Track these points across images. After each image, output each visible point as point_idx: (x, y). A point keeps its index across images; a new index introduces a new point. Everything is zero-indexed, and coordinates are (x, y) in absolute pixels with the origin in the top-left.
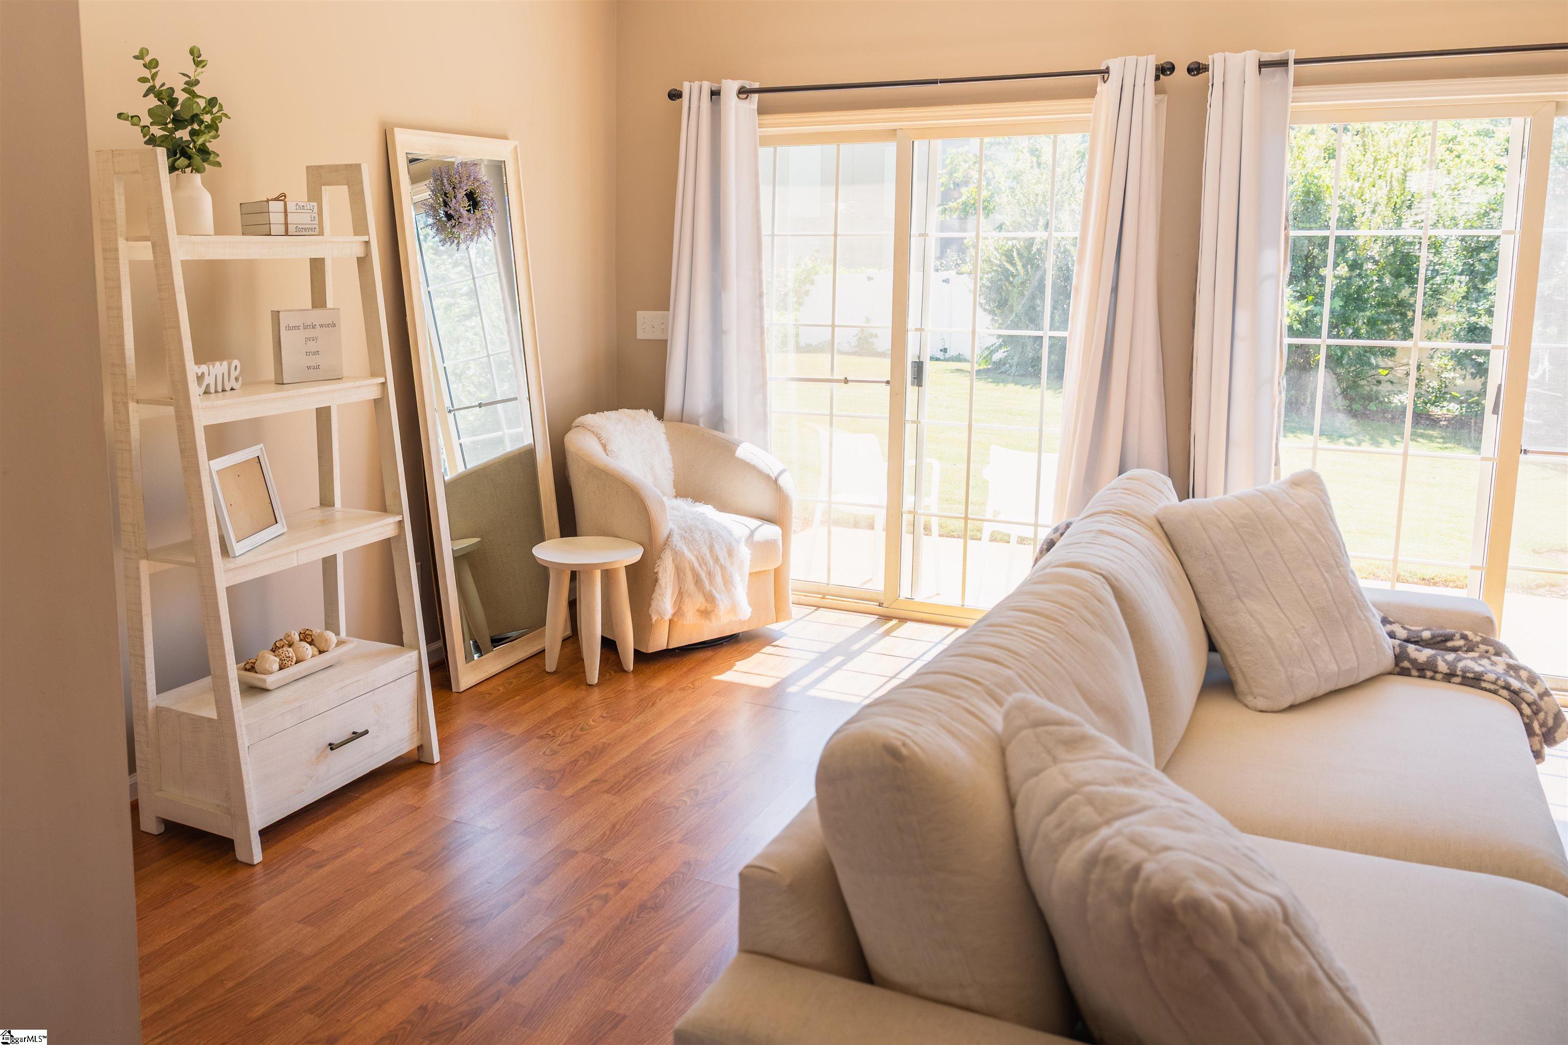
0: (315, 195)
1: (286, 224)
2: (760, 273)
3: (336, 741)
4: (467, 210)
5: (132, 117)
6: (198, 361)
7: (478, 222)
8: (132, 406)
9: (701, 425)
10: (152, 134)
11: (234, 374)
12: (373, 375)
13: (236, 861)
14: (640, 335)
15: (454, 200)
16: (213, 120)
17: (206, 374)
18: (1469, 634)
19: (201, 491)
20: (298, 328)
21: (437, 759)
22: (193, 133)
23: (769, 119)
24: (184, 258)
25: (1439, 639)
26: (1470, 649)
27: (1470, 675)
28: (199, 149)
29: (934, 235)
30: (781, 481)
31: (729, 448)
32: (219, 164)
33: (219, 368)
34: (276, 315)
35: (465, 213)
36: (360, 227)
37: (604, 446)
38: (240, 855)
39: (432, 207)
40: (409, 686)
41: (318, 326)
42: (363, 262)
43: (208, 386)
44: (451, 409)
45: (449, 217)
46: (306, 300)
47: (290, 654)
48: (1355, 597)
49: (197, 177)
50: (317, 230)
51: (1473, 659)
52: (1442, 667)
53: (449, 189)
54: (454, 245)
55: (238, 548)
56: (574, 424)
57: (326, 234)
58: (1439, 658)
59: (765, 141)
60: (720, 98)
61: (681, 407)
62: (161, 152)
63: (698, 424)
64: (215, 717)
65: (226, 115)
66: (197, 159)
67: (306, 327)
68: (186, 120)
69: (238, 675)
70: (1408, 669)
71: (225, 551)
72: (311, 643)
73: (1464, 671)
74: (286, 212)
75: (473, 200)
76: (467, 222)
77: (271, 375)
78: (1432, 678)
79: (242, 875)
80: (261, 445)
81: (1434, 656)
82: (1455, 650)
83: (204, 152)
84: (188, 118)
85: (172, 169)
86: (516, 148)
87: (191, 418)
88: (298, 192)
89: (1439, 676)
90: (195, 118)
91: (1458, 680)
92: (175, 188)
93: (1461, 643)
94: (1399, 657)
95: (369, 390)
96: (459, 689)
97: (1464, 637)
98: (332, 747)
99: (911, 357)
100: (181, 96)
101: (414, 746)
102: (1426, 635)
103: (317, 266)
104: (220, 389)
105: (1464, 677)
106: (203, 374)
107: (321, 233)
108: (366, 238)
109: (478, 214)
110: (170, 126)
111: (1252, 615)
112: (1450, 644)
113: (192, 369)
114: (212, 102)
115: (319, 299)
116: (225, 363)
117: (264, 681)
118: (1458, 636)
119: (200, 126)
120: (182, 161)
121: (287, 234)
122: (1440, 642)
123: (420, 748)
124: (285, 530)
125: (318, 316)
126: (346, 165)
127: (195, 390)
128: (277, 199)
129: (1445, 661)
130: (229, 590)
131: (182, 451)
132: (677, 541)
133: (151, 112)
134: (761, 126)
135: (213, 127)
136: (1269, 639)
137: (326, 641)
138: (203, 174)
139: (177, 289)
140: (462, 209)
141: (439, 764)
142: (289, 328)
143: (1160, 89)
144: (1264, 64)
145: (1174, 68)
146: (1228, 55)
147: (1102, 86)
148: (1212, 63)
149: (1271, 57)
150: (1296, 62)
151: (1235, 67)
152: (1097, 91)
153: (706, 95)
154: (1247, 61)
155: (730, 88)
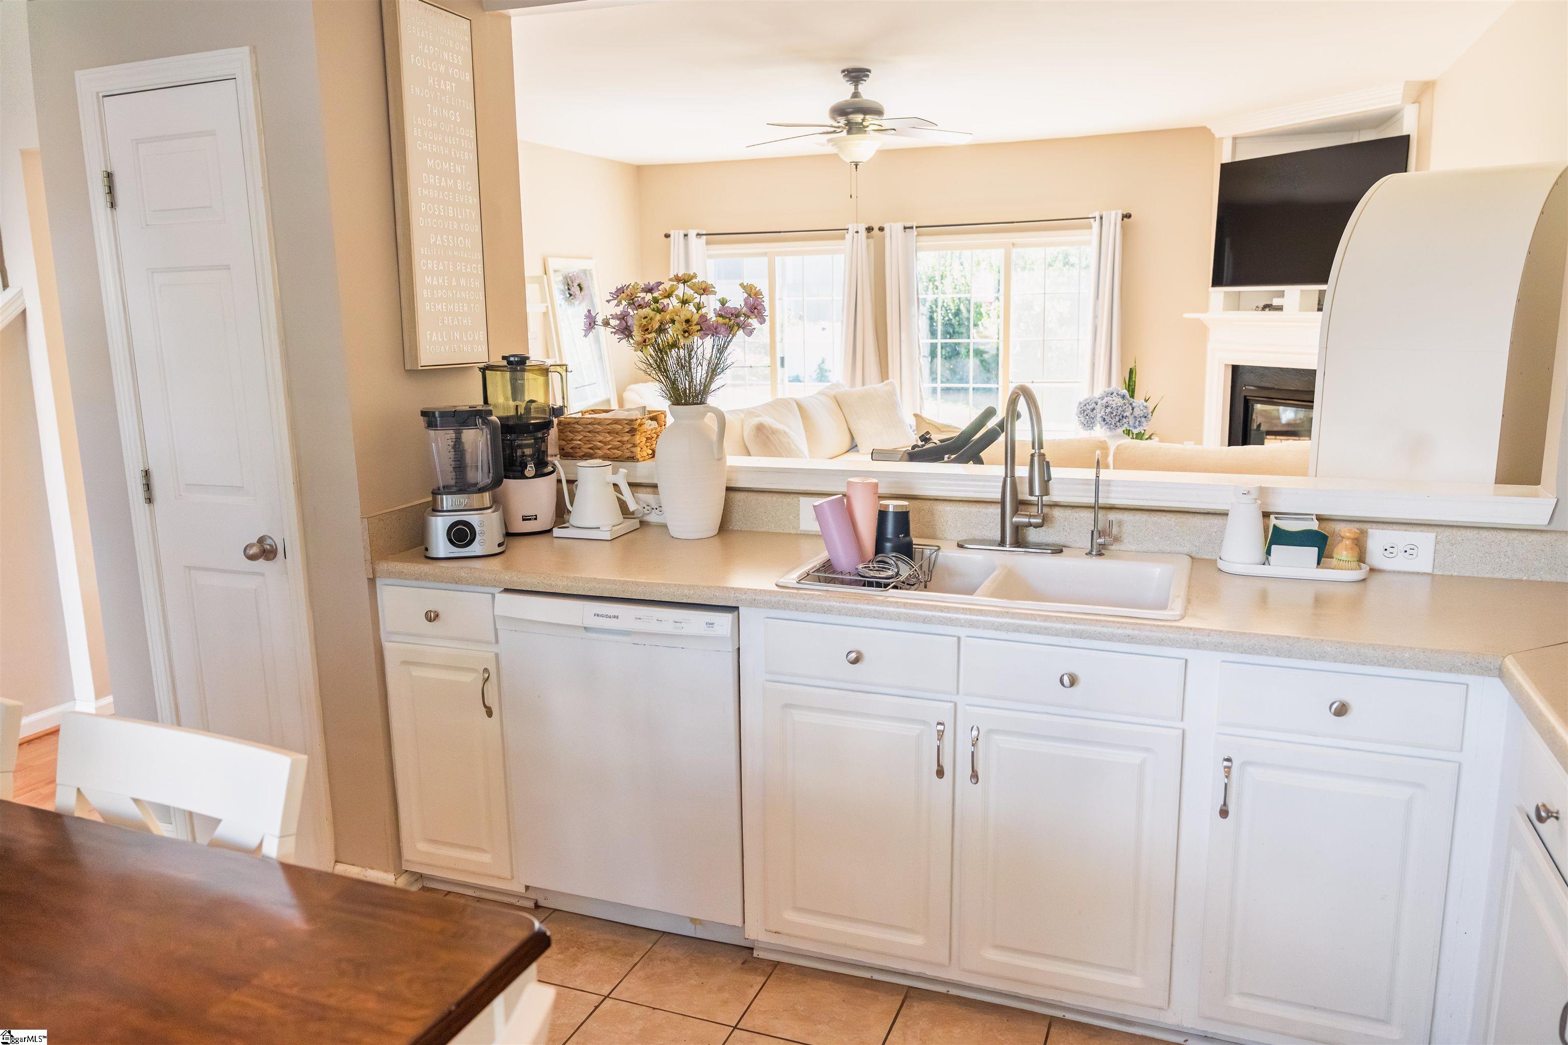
4: (579, 292)
7: (583, 297)
15: (572, 287)
23: (711, 247)
29: (786, 299)
39: (562, 290)
45: (571, 295)
48: (899, 419)
53: (570, 282)
54: (572, 307)
56: (627, 388)
59: (710, 257)
60: (688, 238)
75: (580, 287)
76: (578, 296)
86: (595, 260)
99: (779, 355)
108: (547, 305)
109: (583, 293)
111: (862, 425)
134: (707, 250)
136: (866, 431)
140: (576, 291)
143: (868, 238)
144: (905, 228)
145: (873, 229)
146: (892, 224)
147: (847, 236)
148: (887, 226)
149: (907, 225)
150: (917, 227)
151: (894, 229)
152: (843, 238)
153: (682, 236)
154: (899, 226)
155: (692, 233)
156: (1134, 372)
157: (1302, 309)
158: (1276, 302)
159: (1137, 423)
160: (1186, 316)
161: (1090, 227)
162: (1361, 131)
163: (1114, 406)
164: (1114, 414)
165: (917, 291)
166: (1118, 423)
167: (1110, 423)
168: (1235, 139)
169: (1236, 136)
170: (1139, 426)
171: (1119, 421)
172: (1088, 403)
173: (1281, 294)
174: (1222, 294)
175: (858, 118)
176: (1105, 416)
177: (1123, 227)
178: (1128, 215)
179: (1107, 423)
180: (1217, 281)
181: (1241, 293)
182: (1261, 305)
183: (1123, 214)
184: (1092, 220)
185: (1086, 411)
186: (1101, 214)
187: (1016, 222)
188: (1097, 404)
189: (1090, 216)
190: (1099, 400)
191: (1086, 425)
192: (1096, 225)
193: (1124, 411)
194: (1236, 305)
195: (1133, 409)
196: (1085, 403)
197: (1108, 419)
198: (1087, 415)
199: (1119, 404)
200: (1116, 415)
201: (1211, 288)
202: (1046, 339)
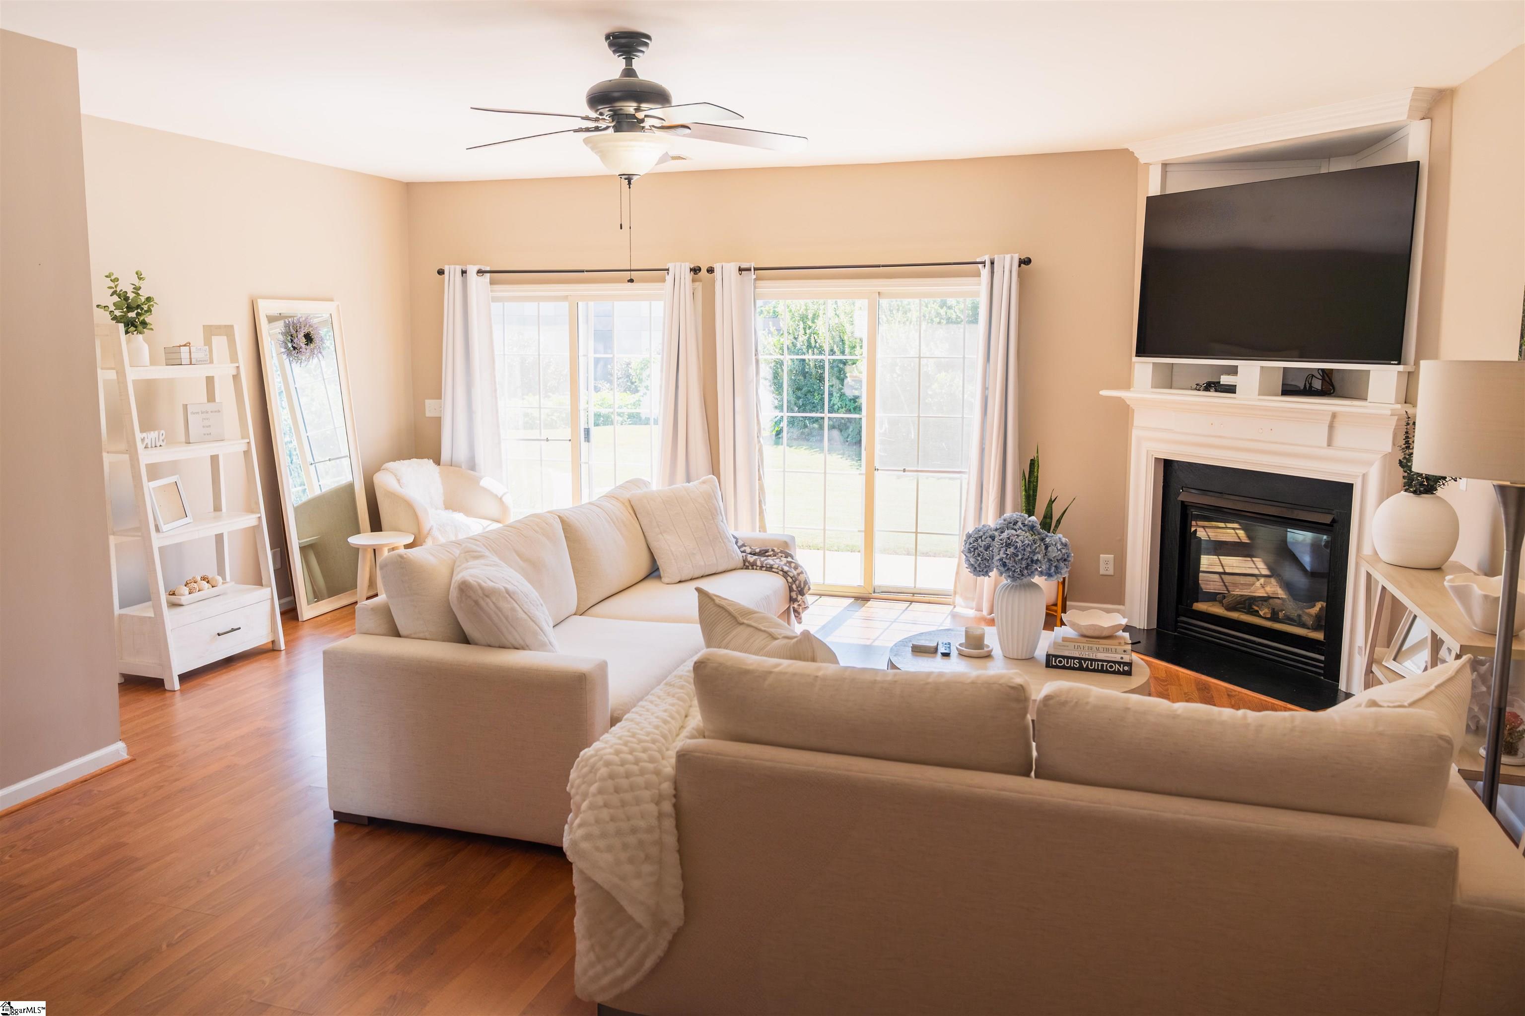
0: (208, 342)
1: (191, 358)
2: (495, 377)
3: (220, 632)
4: (305, 344)
5: (104, 307)
6: (142, 431)
7: (312, 351)
8: (105, 455)
9: (463, 467)
10: (115, 315)
11: (161, 438)
12: (243, 438)
13: (166, 690)
14: (428, 414)
15: (296, 338)
16: (149, 307)
17: (146, 438)
18: (776, 549)
19: (144, 497)
20: (198, 413)
21: (283, 647)
22: (138, 314)
23: (496, 287)
24: (134, 379)
25: (763, 552)
26: (774, 556)
27: (768, 566)
28: (141, 322)
29: (592, 356)
30: (504, 499)
31: (476, 481)
32: (152, 329)
33: (153, 435)
34: (185, 407)
35: (304, 346)
36: (234, 358)
37: (398, 481)
38: (167, 687)
39: (284, 342)
40: (267, 606)
41: (210, 412)
42: (236, 378)
43: (147, 444)
44: (313, 462)
45: (295, 348)
46: (204, 398)
47: (195, 587)
48: (719, 533)
49: (141, 336)
50: (209, 361)
51: (773, 559)
52: (759, 563)
53: (293, 332)
54: (299, 363)
55: (164, 528)
56: (379, 468)
57: (214, 362)
59: (495, 300)
60: (466, 275)
61: (450, 456)
62: (121, 326)
63: (461, 467)
64: (153, 616)
65: (156, 303)
66: (140, 328)
67: (202, 413)
68: (134, 308)
69: (166, 597)
70: (748, 566)
71: (157, 529)
72: (208, 582)
74: (190, 352)
75: (309, 338)
76: (304, 350)
77: (183, 439)
78: (756, 569)
79: (168, 694)
80: (178, 476)
81: (757, 559)
82: (767, 556)
83: (144, 324)
84: (135, 306)
85: (127, 332)
86: (338, 306)
87: (138, 460)
88: (198, 341)
89: (758, 568)
90: (138, 307)
91: (764, 569)
92: (128, 342)
93: (772, 553)
94: (745, 561)
95: (241, 446)
96: (303, 619)
97: (773, 550)
98: (219, 635)
99: (583, 426)
100: (131, 295)
101: (270, 640)
102: (758, 551)
103: (210, 381)
104: (154, 446)
105: (767, 567)
106: (144, 438)
107: (211, 362)
108: (237, 365)
109: (312, 346)
110: (125, 310)
111: (666, 541)
112: (767, 554)
113: (139, 435)
114: (149, 299)
115: (211, 397)
116: (156, 432)
117: (180, 599)
118: (770, 550)
119: (142, 311)
120: (132, 329)
121: (191, 364)
122: (763, 553)
123: (273, 642)
124: (192, 521)
125: (211, 406)
126: (225, 326)
127: (140, 446)
128: (185, 346)
129: (761, 561)
130: (160, 549)
131: (133, 477)
132: (435, 532)
133: (114, 304)
134: (492, 292)
135: (149, 311)
136: (671, 551)
137: (216, 580)
138: (143, 335)
139: (130, 393)
140: (301, 343)
141: (284, 651)
142: (193, 413)
143: (694, 281)
144: (741, 270)
145: (700, 269)
146: (724, 264)
147: (667, 278)
148: (717, 268)
149: (743, 266)
150: (755, 269)
151: (727, 270)
152: (663, 280)
153: (459, 273)
154: (732, 268)
155: (472, 270)
156: (1036, 463)
157: (1264, 391)
158: (1225, 380)
159: (1053, 569)
160: (1104, 393)
161: (978, 275)
162: (1331, 159)
163: (1019, 544)
164: (1020, 557)
165: (756, 350)
166: (1026, 572)
167: (1013, 569)
168: (1165, 165)
169: (1167, 162)
170: (1056, 573)
171: (1027, 568)
172: (981, 537)
173: (1233, 371)
174: (1150, 368)
175: (630, 107)
176: (1007, 558)
177: (1020, 275)
178: (1026, 260)
179: (1008, 569)
180: (1143, 350)
181: (1174, 366)
182: (1203, 381)
183: (1020, 259)
184: (980, 266)
185: (977, 548)
186: (992, 257)
187: (883, 266)
188: (993, 540)
189: (978, 260)
190: (996, 534)
191: (978, 569)
192: (985, 272)
193: (1034, 552)
194: (1167, 380)
195: (1047, 547)
196: (976, 536)
197: (1010, 563)
198: (979, 555)
199: (1027, 542)
200: (1022, 559)
201: (1135, 359)
202: (921, 415)
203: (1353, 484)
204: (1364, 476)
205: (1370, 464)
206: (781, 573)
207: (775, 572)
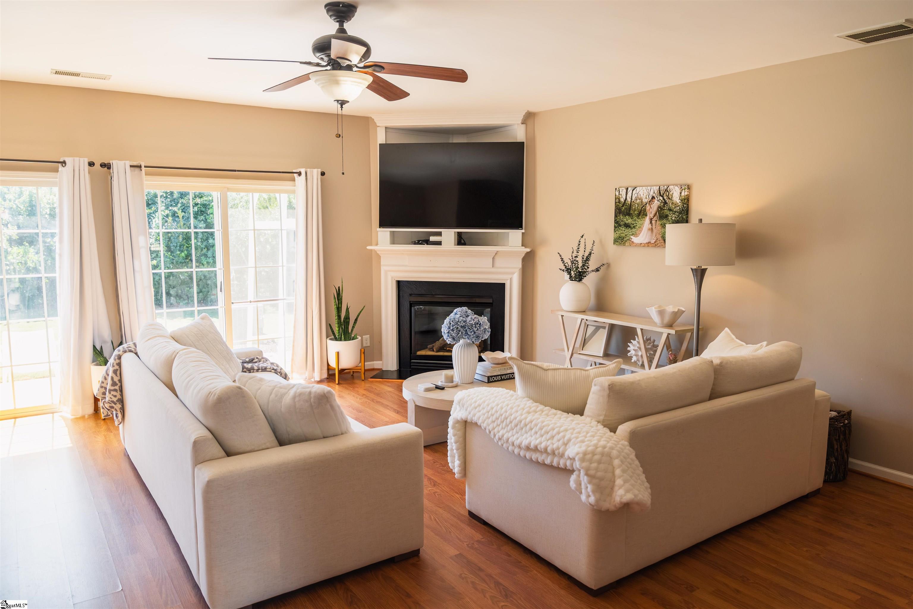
25: (251, 360)
26: (260, 361)
27: (263, 368)
51: (262, 363)
52: (256, 368)
58: (254, 365)
73: (262, 367)
78: (253, 372)
82: (256, 362)
89: (255, 371)
91: (260, 370)
93: (257, 360)
97: (257, 358)
102: (247, 360)
112: (254, 361)
129: (256, 366)
145: (94, 164)
146: (117, 161)
148: (113, 164)
149: (134, 164)
151: (121, 166)
154: (126, 164)
156: (341, 289)
158: (434, 239)
160: (368, 248)
169: (388, 127)
173: (440, 234)
174: (388, 234)
177: (322, 180)
178: (323, 173)
180: (383, 224)
183: (321, 172)
192: (301, 178)
201: (379, 229)
202: (257, 266)
203: (505, 283)
204: (511, 279)
205: (513, 273)
206: (273, 371)
207: (269, 371)
